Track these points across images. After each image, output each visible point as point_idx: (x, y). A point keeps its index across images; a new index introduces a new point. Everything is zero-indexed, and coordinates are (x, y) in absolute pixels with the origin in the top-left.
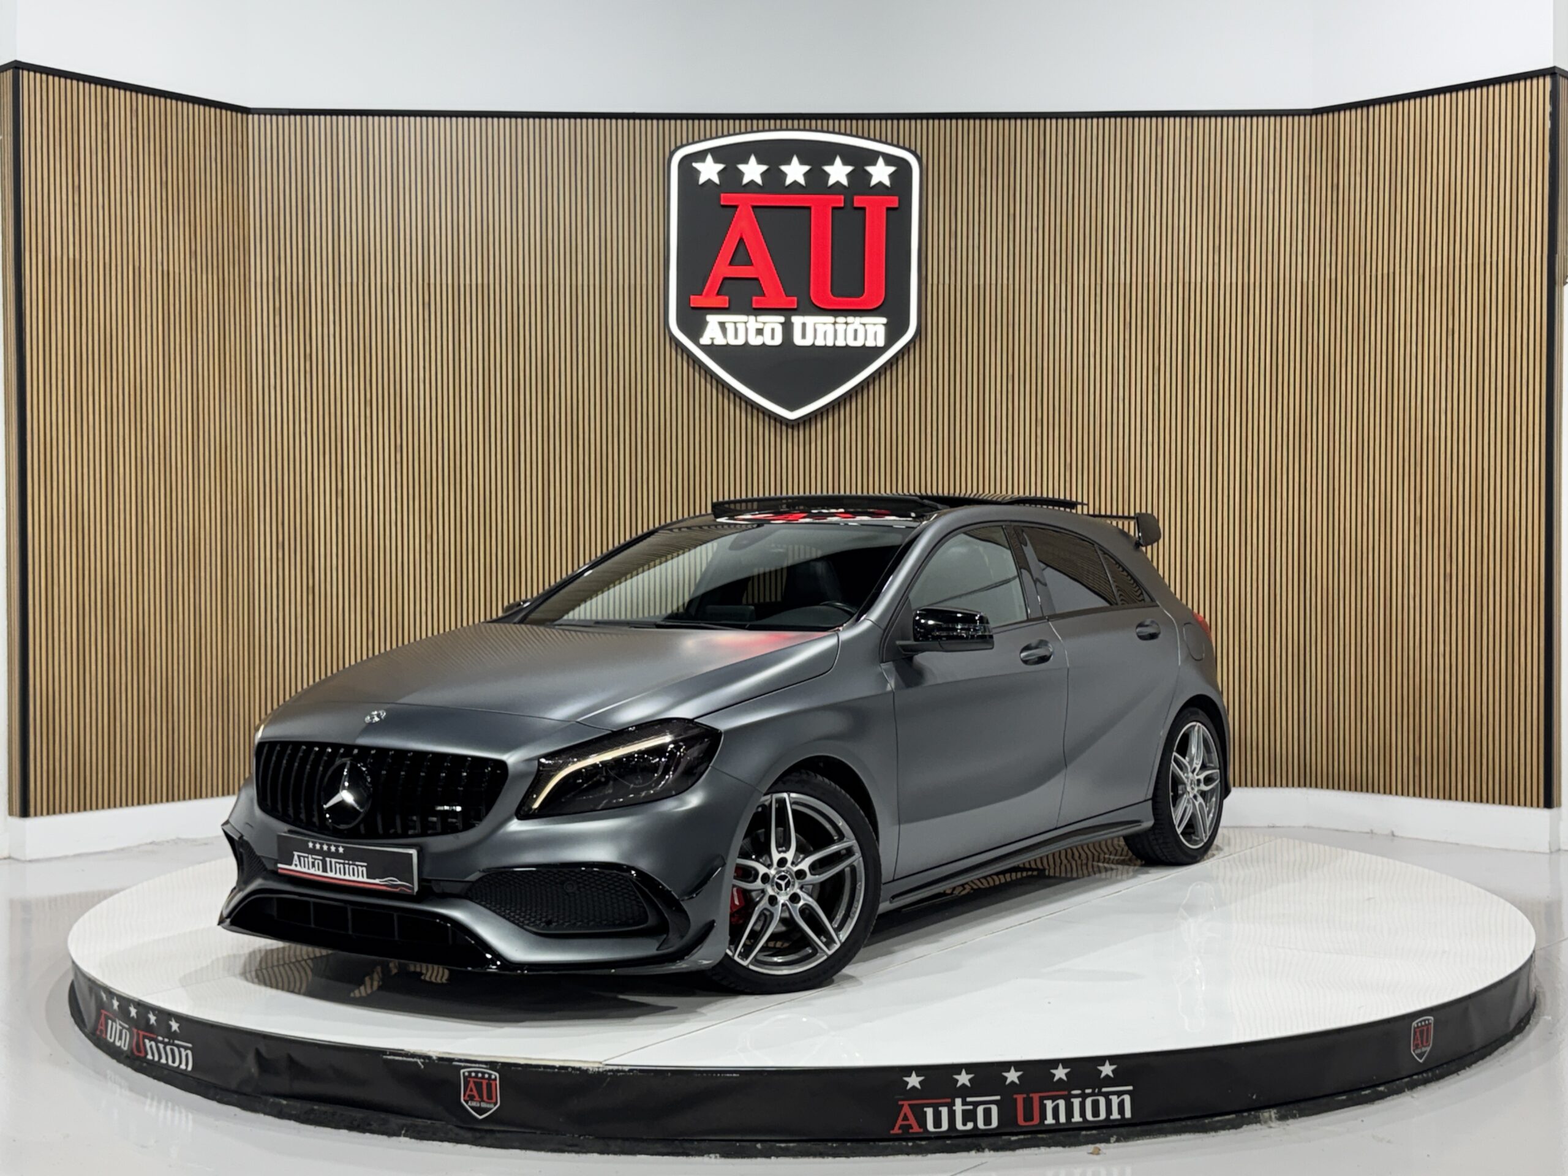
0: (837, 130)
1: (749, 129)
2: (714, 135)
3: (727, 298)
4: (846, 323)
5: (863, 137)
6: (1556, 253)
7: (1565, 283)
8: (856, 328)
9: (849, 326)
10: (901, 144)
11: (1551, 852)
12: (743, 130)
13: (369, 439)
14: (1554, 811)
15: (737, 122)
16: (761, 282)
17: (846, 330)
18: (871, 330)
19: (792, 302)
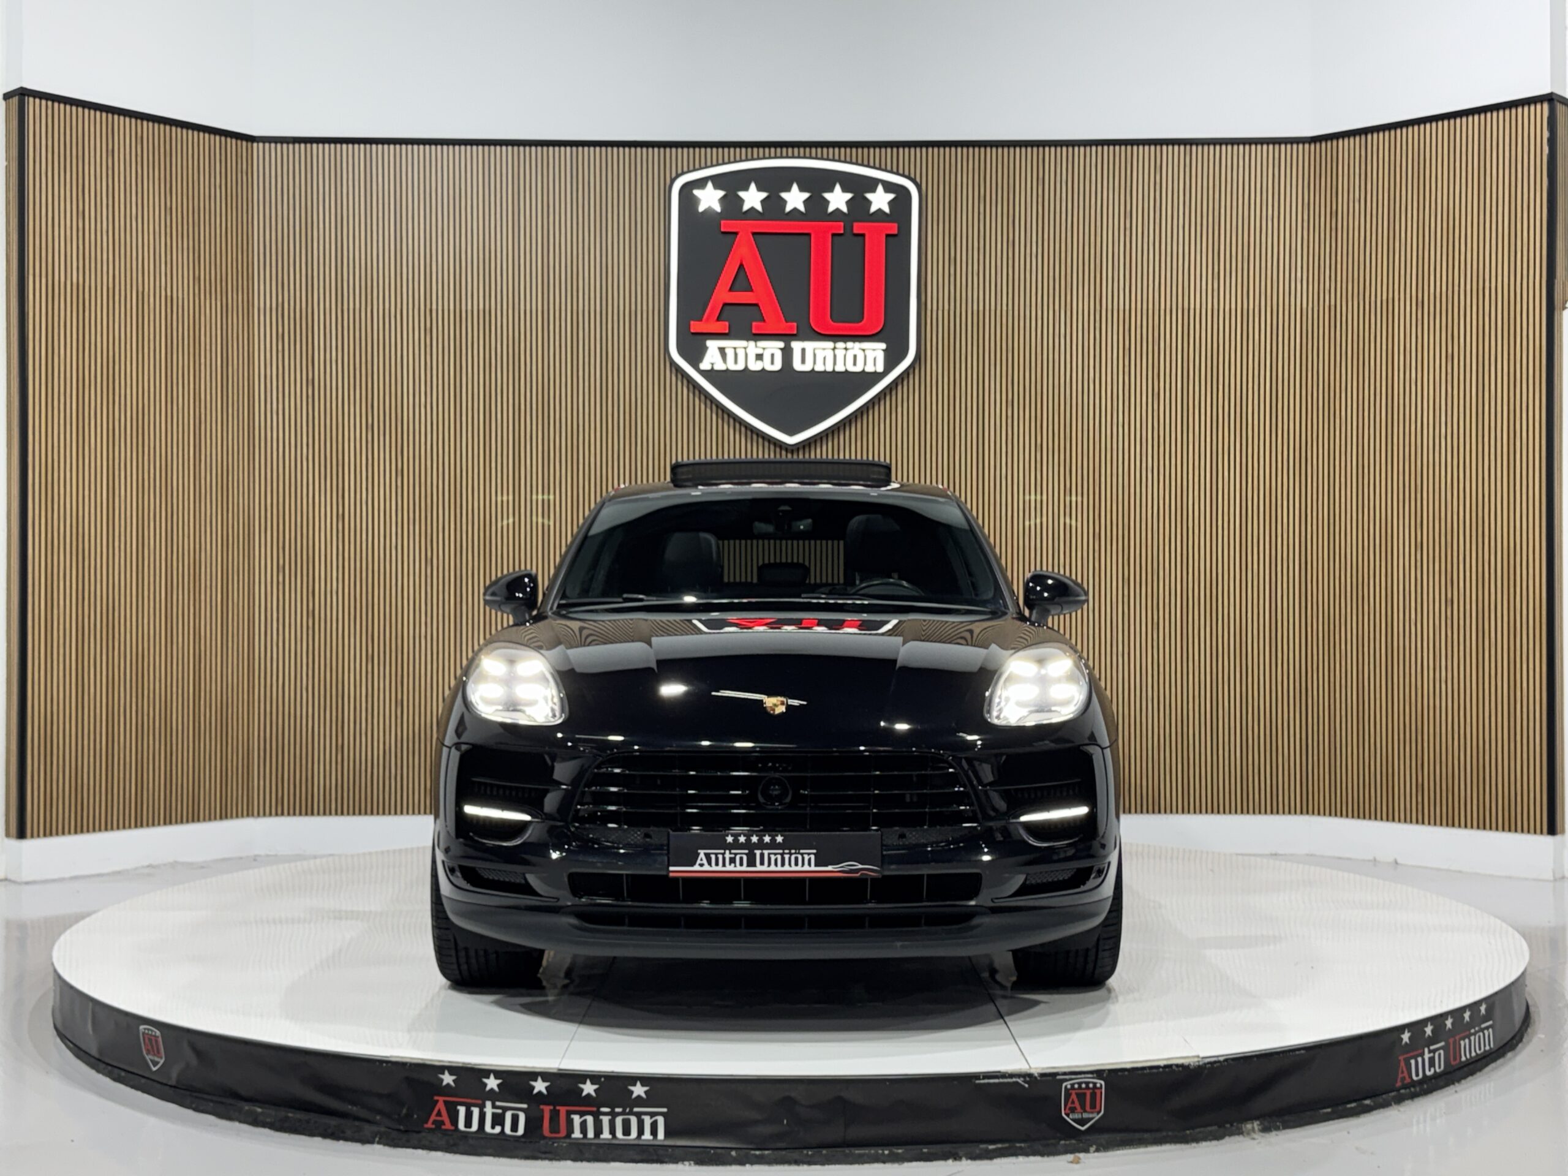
0: (837, 157)
1: (749, 156)
2: (714, 162)
3: (727, 323)
4: (846, 349)
5: (862, 165)
6: (1555, 278)
7: (1564, 308)
8: (855, 353)
9: (849, 352)
10: (901, 171)
11: (1555, 880)
12: (743, 157)
13: (370, 464)
14: (1557, 838)
15: (738, 150)
16: (761, 308)
17: (845, 356)
18: (870, 356)
19: (791, 328)
